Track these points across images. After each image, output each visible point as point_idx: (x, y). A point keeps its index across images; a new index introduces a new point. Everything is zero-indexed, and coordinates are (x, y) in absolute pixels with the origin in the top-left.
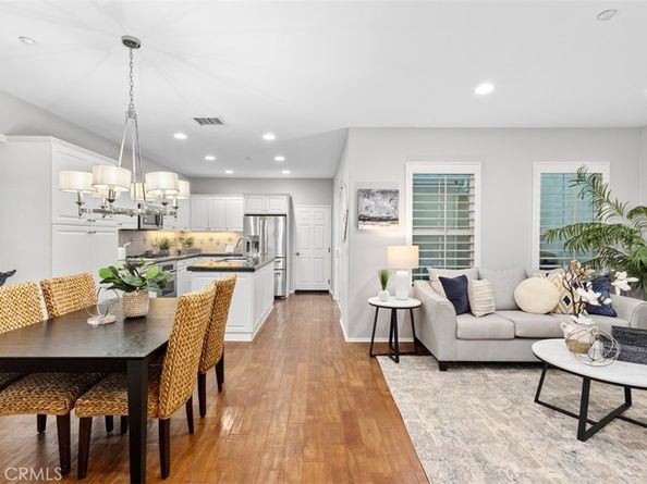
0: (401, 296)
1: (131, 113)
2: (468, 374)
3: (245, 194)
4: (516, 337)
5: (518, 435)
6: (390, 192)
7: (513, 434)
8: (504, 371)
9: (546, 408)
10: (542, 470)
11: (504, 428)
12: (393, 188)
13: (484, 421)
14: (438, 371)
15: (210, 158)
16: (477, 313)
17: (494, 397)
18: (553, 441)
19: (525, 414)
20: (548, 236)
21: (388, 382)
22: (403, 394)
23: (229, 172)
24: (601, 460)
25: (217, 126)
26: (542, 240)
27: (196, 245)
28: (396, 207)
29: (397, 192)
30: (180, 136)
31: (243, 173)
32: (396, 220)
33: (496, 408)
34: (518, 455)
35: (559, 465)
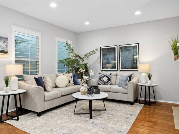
0: (14, 89)
2: (49, 114)
4: (62, 96)
5: (79, 125)
6: (4, 38)
7: (78, 125)
8: (58, 109)
9: (78, 115)
10: (93, 130)
11: (75, 125)
12: (5, 36)
13: (68, 126)
14: (38, 117)
16: (49, 90)
17: (64, 118)
18: (87, 122)
19: (75, 119)
20: (60, 62)
21: (22, 129)
22: (34, 131)
24: (98, 121)
26: (58, 63)
28: (7, 46)
29: (7, 39)
32: (7, 52)
33: (67, 121)
34: (85, 130)
35: (94, 127)
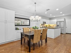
1: (35, 11)
3: (57, 19)
15: (51, 15)
23: (54, 16)
25: (49, 10)
27: (51, 26)
30: (46, 13)
31: (56, 16)
